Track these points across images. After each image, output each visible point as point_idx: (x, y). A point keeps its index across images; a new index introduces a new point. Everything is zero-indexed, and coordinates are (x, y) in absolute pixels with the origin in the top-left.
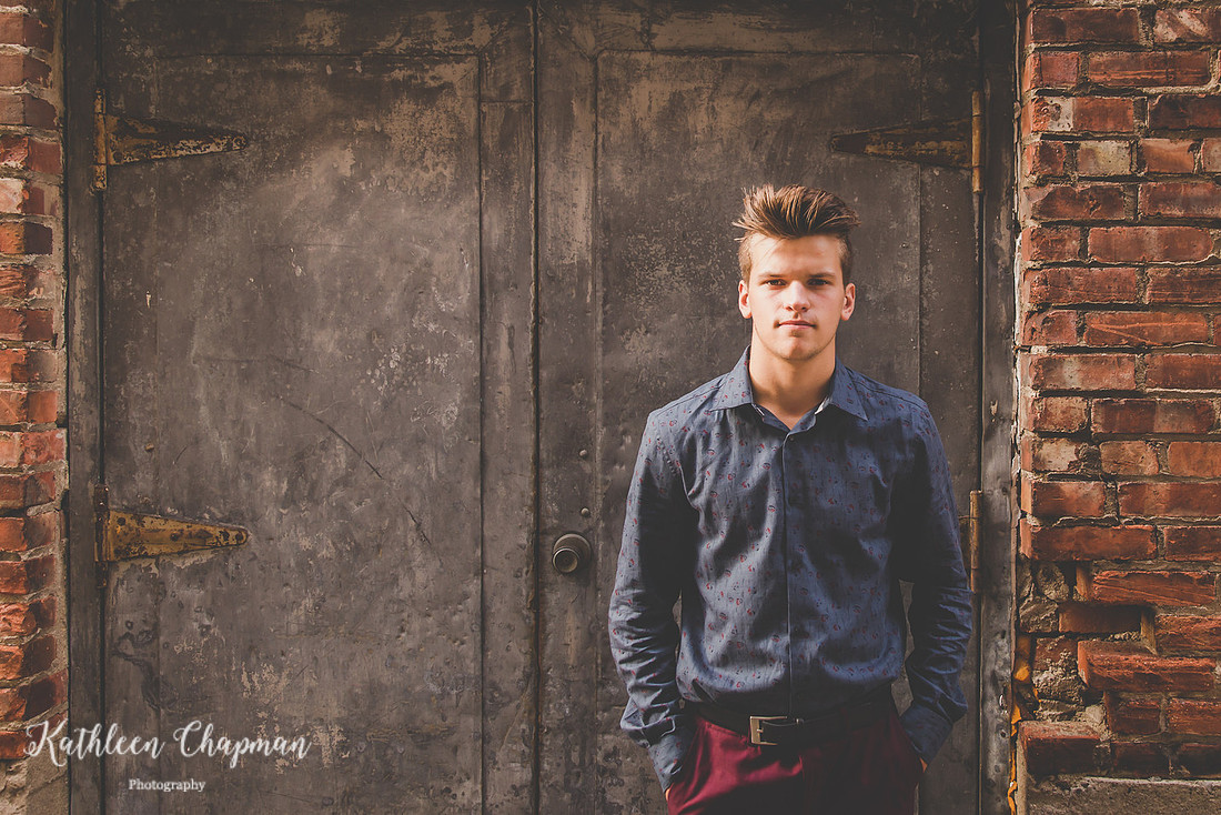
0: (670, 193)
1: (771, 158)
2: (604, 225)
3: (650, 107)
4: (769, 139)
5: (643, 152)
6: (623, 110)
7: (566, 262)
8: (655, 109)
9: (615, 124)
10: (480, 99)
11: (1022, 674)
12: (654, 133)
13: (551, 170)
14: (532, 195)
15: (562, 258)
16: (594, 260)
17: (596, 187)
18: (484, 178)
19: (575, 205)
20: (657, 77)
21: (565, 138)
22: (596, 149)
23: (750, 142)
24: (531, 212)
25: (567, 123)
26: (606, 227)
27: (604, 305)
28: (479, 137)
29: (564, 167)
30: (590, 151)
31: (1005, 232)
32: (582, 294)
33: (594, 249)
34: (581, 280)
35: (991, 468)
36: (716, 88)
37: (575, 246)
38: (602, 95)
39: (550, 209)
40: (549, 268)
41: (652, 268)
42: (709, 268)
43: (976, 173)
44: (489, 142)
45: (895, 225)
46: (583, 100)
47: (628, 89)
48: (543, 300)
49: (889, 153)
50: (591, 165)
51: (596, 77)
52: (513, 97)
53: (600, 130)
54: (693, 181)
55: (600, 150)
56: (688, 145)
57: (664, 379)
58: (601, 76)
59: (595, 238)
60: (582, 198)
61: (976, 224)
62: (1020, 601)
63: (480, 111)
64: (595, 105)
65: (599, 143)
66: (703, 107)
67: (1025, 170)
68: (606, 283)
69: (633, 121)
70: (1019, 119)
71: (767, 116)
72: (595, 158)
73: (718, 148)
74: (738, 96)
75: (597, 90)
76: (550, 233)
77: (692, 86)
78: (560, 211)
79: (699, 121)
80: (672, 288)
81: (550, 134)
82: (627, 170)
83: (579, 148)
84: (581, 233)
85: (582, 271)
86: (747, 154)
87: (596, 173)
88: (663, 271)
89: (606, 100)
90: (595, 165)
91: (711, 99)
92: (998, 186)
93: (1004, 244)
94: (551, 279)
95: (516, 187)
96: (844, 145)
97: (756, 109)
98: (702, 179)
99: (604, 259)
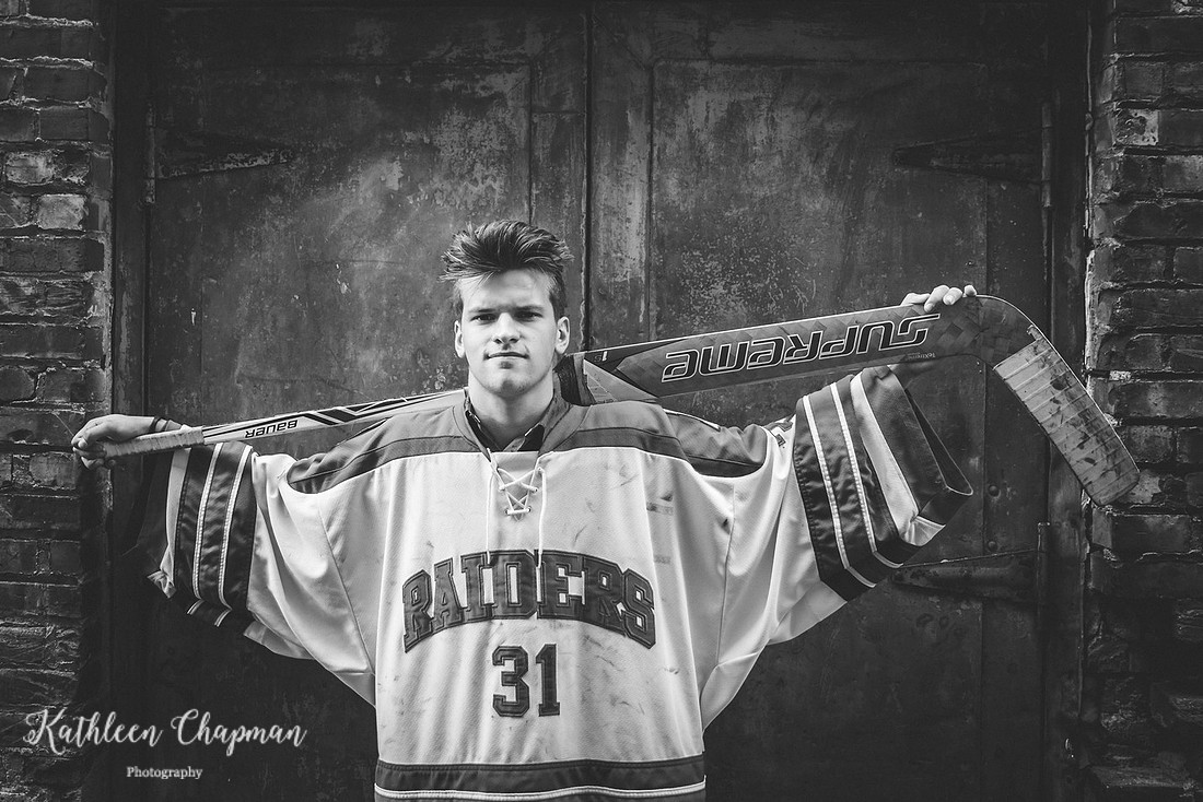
0: (728, 208)
1: (832, 171)
2: (656, 240)
3: (707, 118)
4: (830, 152)
5: (699, 165)
6: (680, 121)
7: (619, 279)
8: (712, 120)
9: (672, 136)
10: (531, 110)
11: (1089, 716)
12: (711, 145)
13: (604, 184)
14: (583, 210)
15: (615, 275)
16: (648, 278)
17: (650, 201)
18: (534, 192)
19: (628, 220)
20: (715, 87)
21: (619, 150)
22: (651, 162)
23: (810, 155)
24: (582, 227)
25: (621, 135)
26: (660, 243)
27: (657, 326)
28: (530, 149)
29: (618, 179)
30: (644, 164)
31: (1075, 249)
32: (634, 314)
33: (648, 266)
34: (633, 299)
35: (1059, 498)
36: (776, 98)
37: (628, 262)
38: (658, 105)
39: (603, 224)
40: (600, 286)
41: (707, 286)
42: (766, 287)
43: (1047, 188)
44: (540, 154)
45: (960, 242)
46: (638, 111)
47: (684, 98)
48: (595, 319)
49: (955, 166)
50: (645, 178)
51: (652, 86)
52: (565, 108)
53: (656, 140)
54: (751, 195)
55: (655, 163)
56: (746, 158)
57: (718, 403)
58: (657, 86)
59: (649, 254)
60: (636, 212)
61: (1044, 241)
62: (1088, 639)
63: (531, 123)
64: (650, 115)
65: (656, 153)
66: (762, 119)
67: (1099, 187)
68: (659, 302)
69: (690, 132)
70: (1091, 131)
71: (829, 127)
72: (650, 171)
73: (777, 161)
74: (799, 106)
75: (653, 100)
76: (602, 249)
77: (751, 96)
78: (614, 226)
79: (758, 132)
80: (728, 308)
81: (604, 146)
82: (682, 183)
83: (634, 161)
84: (634, 249)
85: (635, 289)
86: (807, 168)
87: (650, 186)
88: (719, 289)
89: (662, 111)
90: (650, 178)
91: (770, 109)
92: (1070, 203)
93: (1074, 263)
94: (603, 297)
95: (567, 200)
96: (905, 158)
97: (817, 120)
98: (760, 192)
99: (658, 277)
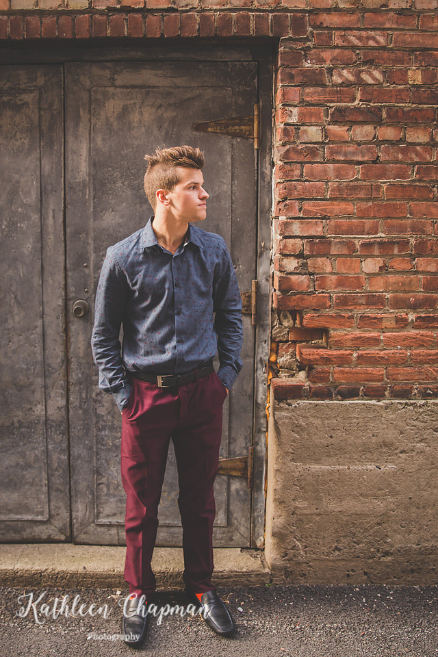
0: (123, 150)
1: (167, 133)
2: (94, 164)
3: (114, 112)
4: (166, 125)
5: (111, 132)
6: (102, 113)
7: (77, 180)
8: (116, 112)
9: (98, 119)
10: (40, 109)
11: (273, 358)
12: (116, 123)
13: (70, 140)
14: (63, 151)
15: (76, 179)
16: (90, 180)
17: (90, 147)
18: (42, 144)
19: (81, 155)
20: (117, 98)
21: (77, 125)
22: (90, 131)
23: (157, 127)
24: (62, 159)
25: (77, 119)
26: (95, 165)
27: (94, 200)
28: (40, 126)
29: (76, 138)
30: (88, 131)
31: (268, 167)
32: (84, 195)
33: (89, 175)
34: (84, 189)
35: (261, 270)
36: (143, 103)
37: (81, 173)
38: (93, 106)
39: (70, 157)
40: (70, 183)
41: (115, 183)
42: (139, 183)
43: (256, 140)
44: (44, 128)
45: (220, 163)
46: (85, 109)
47: (104, 104)
48: (67, 197)
49: (218, 131)
50: (88, 137)
51: (90, 99)
52: (54, 108)
53: (92, 121)
54: (132, 144)
55: (92, 131)
56: (130, 128)
57: (120, 232)
58: (92, 98)
59: (90, 170)
60: (84, 152)
61: (256, 163)
62: (273, 327)
63: (40, 115)
64: (90, 111)
65: (92, 127)
66: (137, 111)
67: (277, 139)
68: (94, 190)
69: (107, 118)
70: (274, 117)
71: (165, 115)
72: (90, 134)
73: (143, 129)
74: (152, 106)
75: (91, 104)
76: (70, 168)
77: (132, 102)
78: (75, 158)
79: (135, 117)
80: (123, 192)
81: (70, 124)
82: (103, 139)
83: (83, 130)
84: (84, 168)
85: (84, 185)
86: (156, 132)
87: (90, 141)
88: (119, 184)
89: (94, 109)
90: (90, 137)
91: (140, 108)
92: (265, 146)
93: (267, 172)
94: (71, 188)
95: (56, 147)
96: (198, 128)
97: (160, 112)
98: (136, 143)
99: (94, 179)
